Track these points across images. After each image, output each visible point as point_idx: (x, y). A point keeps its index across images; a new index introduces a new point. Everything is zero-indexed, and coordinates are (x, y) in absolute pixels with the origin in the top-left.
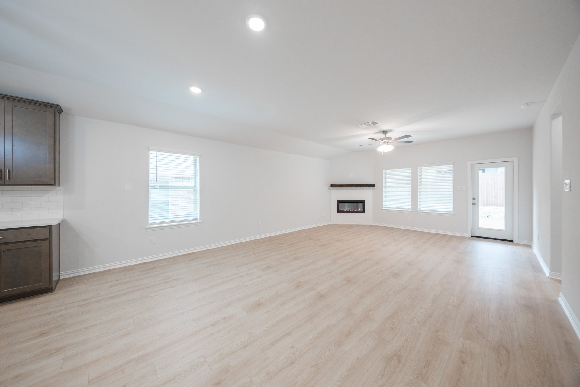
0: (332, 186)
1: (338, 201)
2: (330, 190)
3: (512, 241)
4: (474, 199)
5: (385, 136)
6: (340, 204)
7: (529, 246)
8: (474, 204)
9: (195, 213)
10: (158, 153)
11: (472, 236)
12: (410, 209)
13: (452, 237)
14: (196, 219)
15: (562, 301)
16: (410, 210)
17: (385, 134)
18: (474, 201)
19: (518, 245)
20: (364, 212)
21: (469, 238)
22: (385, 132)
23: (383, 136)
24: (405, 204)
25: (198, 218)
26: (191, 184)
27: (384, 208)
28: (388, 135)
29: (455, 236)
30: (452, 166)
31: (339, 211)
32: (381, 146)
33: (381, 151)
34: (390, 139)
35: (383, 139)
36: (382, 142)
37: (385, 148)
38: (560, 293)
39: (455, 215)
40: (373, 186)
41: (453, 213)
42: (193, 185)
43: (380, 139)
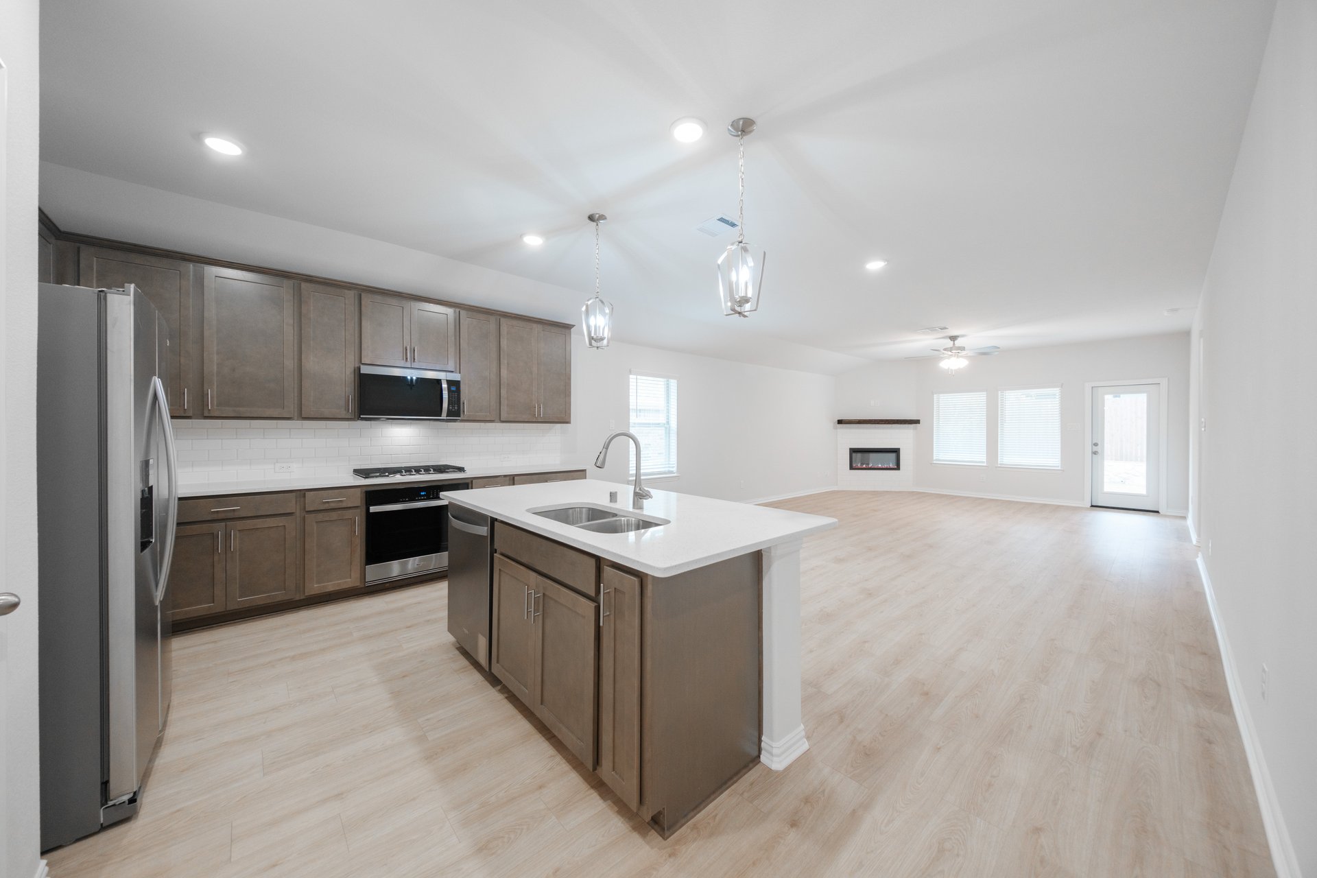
0: (840, 422)
1: (850, 449)
2: (836, 429)
3: (1158, 512)
4: (1096, 445)
5: (954, 344)
6: (854, 455)
7: (1184, 518)
8: (1095, 453)
9: (667, 463)
10: (639, 377)
11: (1092, 506)
12: (983, 462)
13: (1059, 507)
14: (671, 472)
15: (1200, 562)
16: (985, 464)
17: (954, 341)
18: (1095, 449)
19: (1166, 516)
20: (898, 468)
21: (1086, 509)
22: (953, 338)
23: (950, 343)
24: (976, 455)
25: (675, 469)
26: (662, 420)
27: (935, 462)
28: (958, 342)
29: (1063, 506)
30: (1058, 389)
31: (852, 468)
32: (947, 360)
33: (946, 368)
34: (963, 349)
35: (950, 349)
36: (950, 353)
37: (953, 364)
38: (1200, 553)
39: (1063, 471)
40: (917, 422)
41: (1059, 468)
42: (664, 422)
43: (945, 350)
